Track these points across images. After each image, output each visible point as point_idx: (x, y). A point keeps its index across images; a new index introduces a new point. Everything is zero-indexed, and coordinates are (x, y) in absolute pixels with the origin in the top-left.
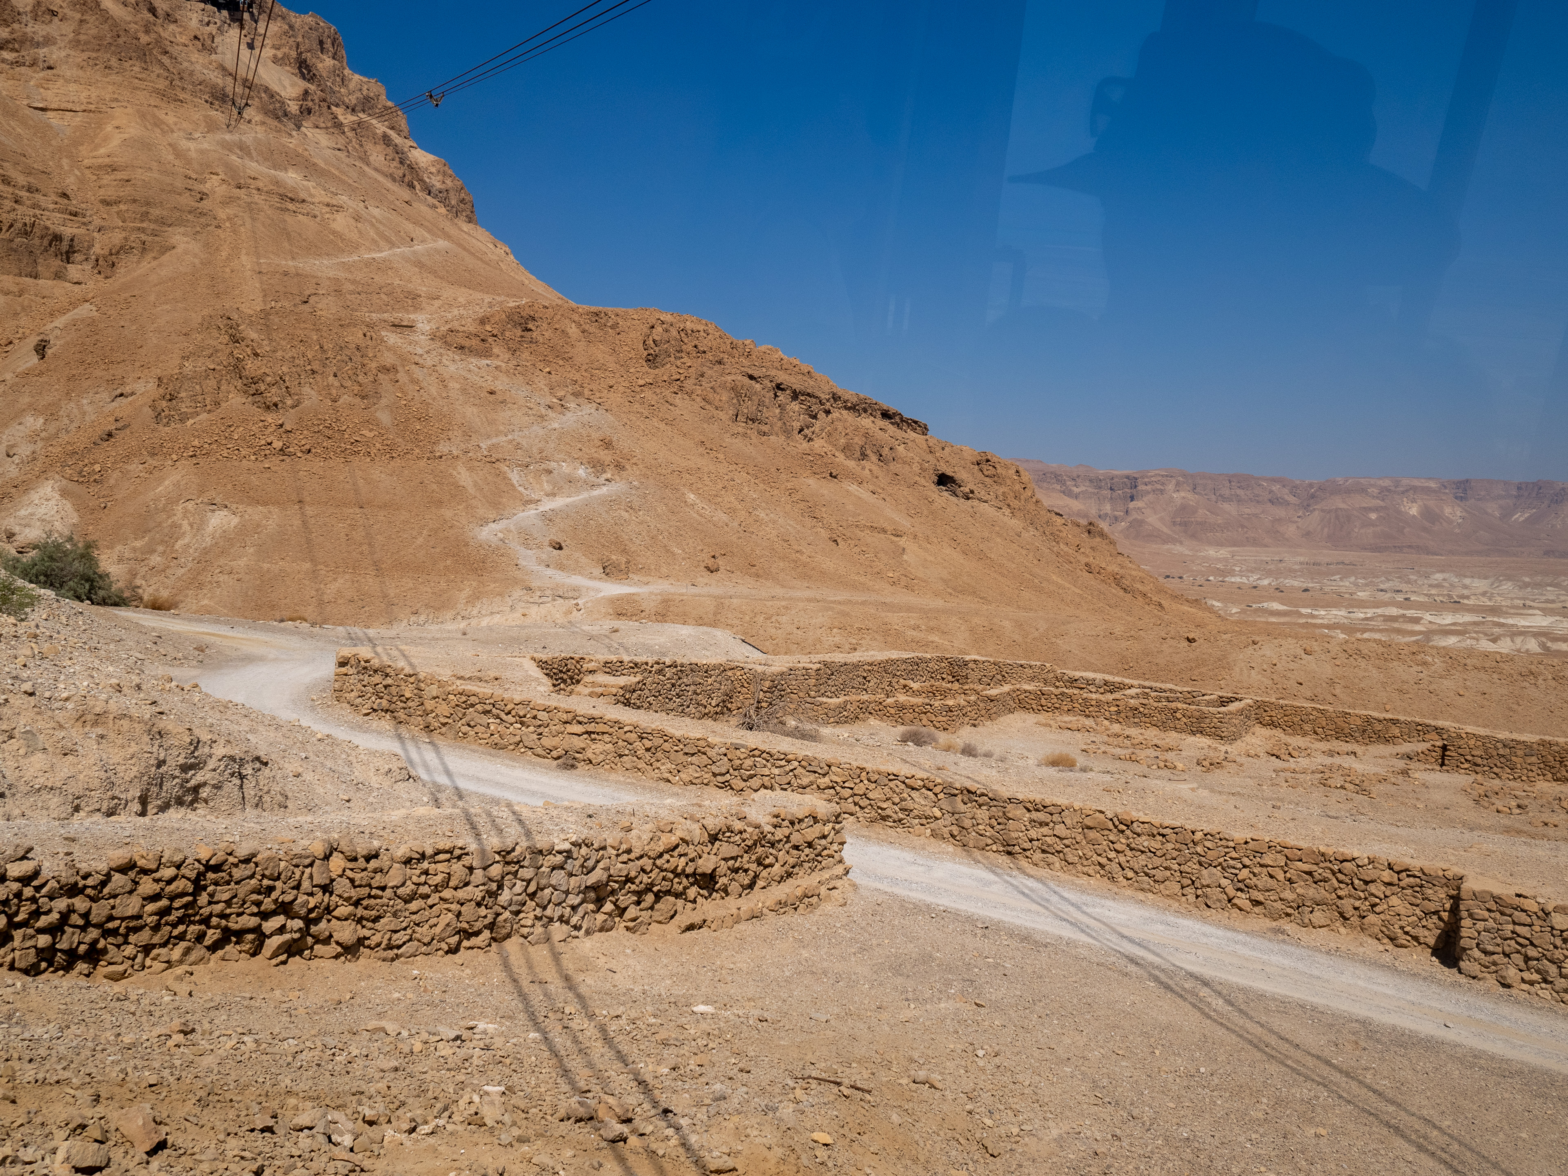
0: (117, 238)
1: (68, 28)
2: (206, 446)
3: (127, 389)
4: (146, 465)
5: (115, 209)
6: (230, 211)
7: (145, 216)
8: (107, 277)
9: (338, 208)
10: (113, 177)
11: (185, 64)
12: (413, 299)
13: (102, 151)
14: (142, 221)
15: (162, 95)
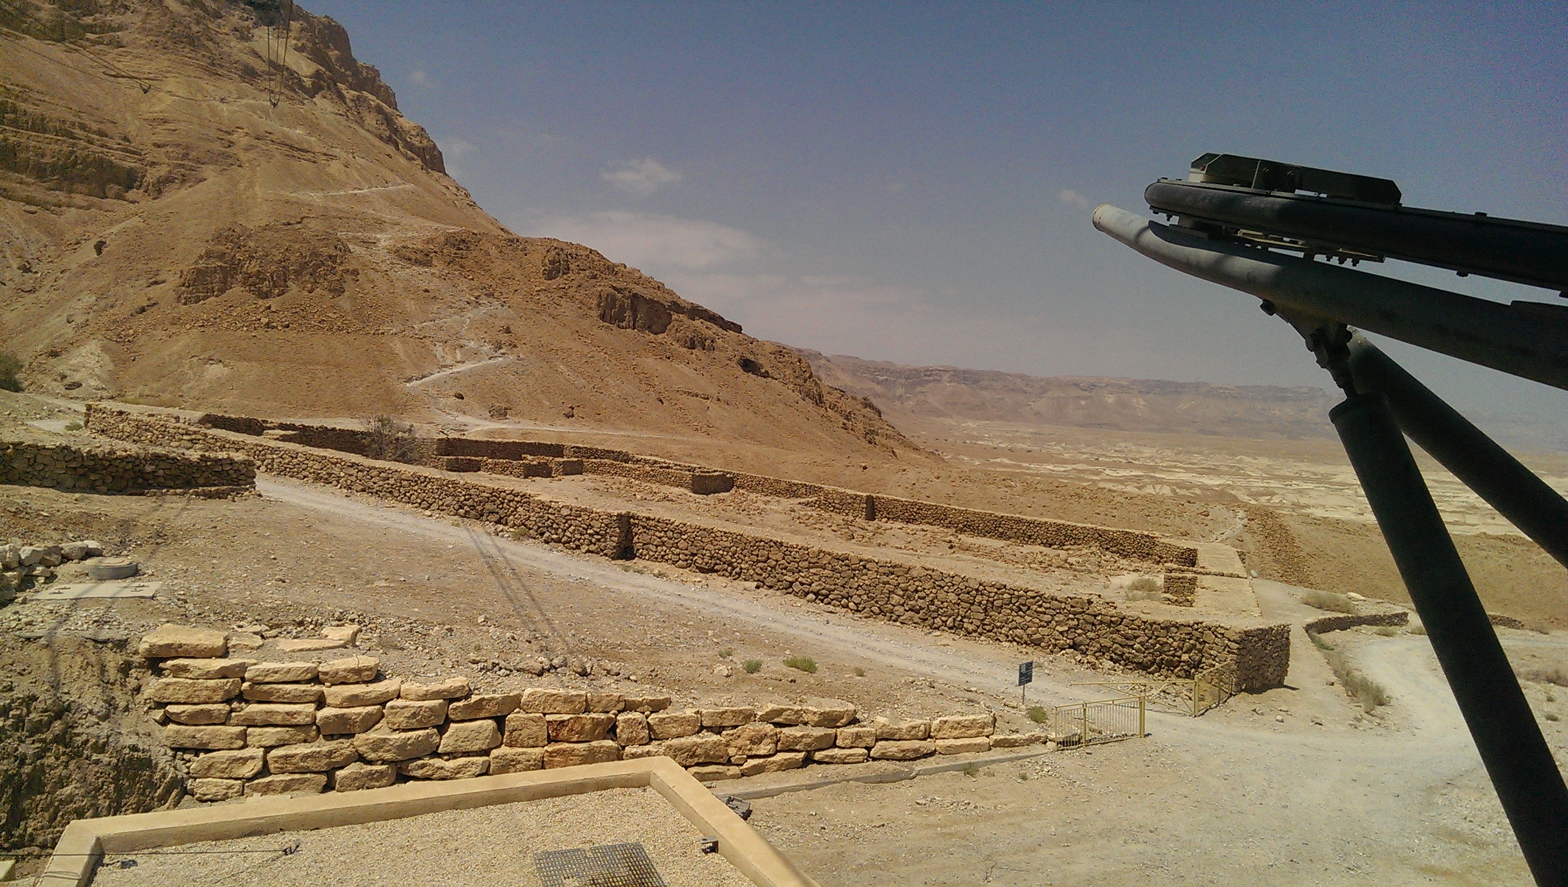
0: (163, 171)
1: (137, 19)
2: (212, 319)
3: (160, 278)
4: (168, 331)
5: (163, 150)
6: (251, 155)
7: (186, 156)
8: (154, 199)
9: (333, 157)
10: (164, 127)
11: (226, 49)
12: (380, 224)
13: (157, 108)
14: (183, 160)
15: (205, 69)
